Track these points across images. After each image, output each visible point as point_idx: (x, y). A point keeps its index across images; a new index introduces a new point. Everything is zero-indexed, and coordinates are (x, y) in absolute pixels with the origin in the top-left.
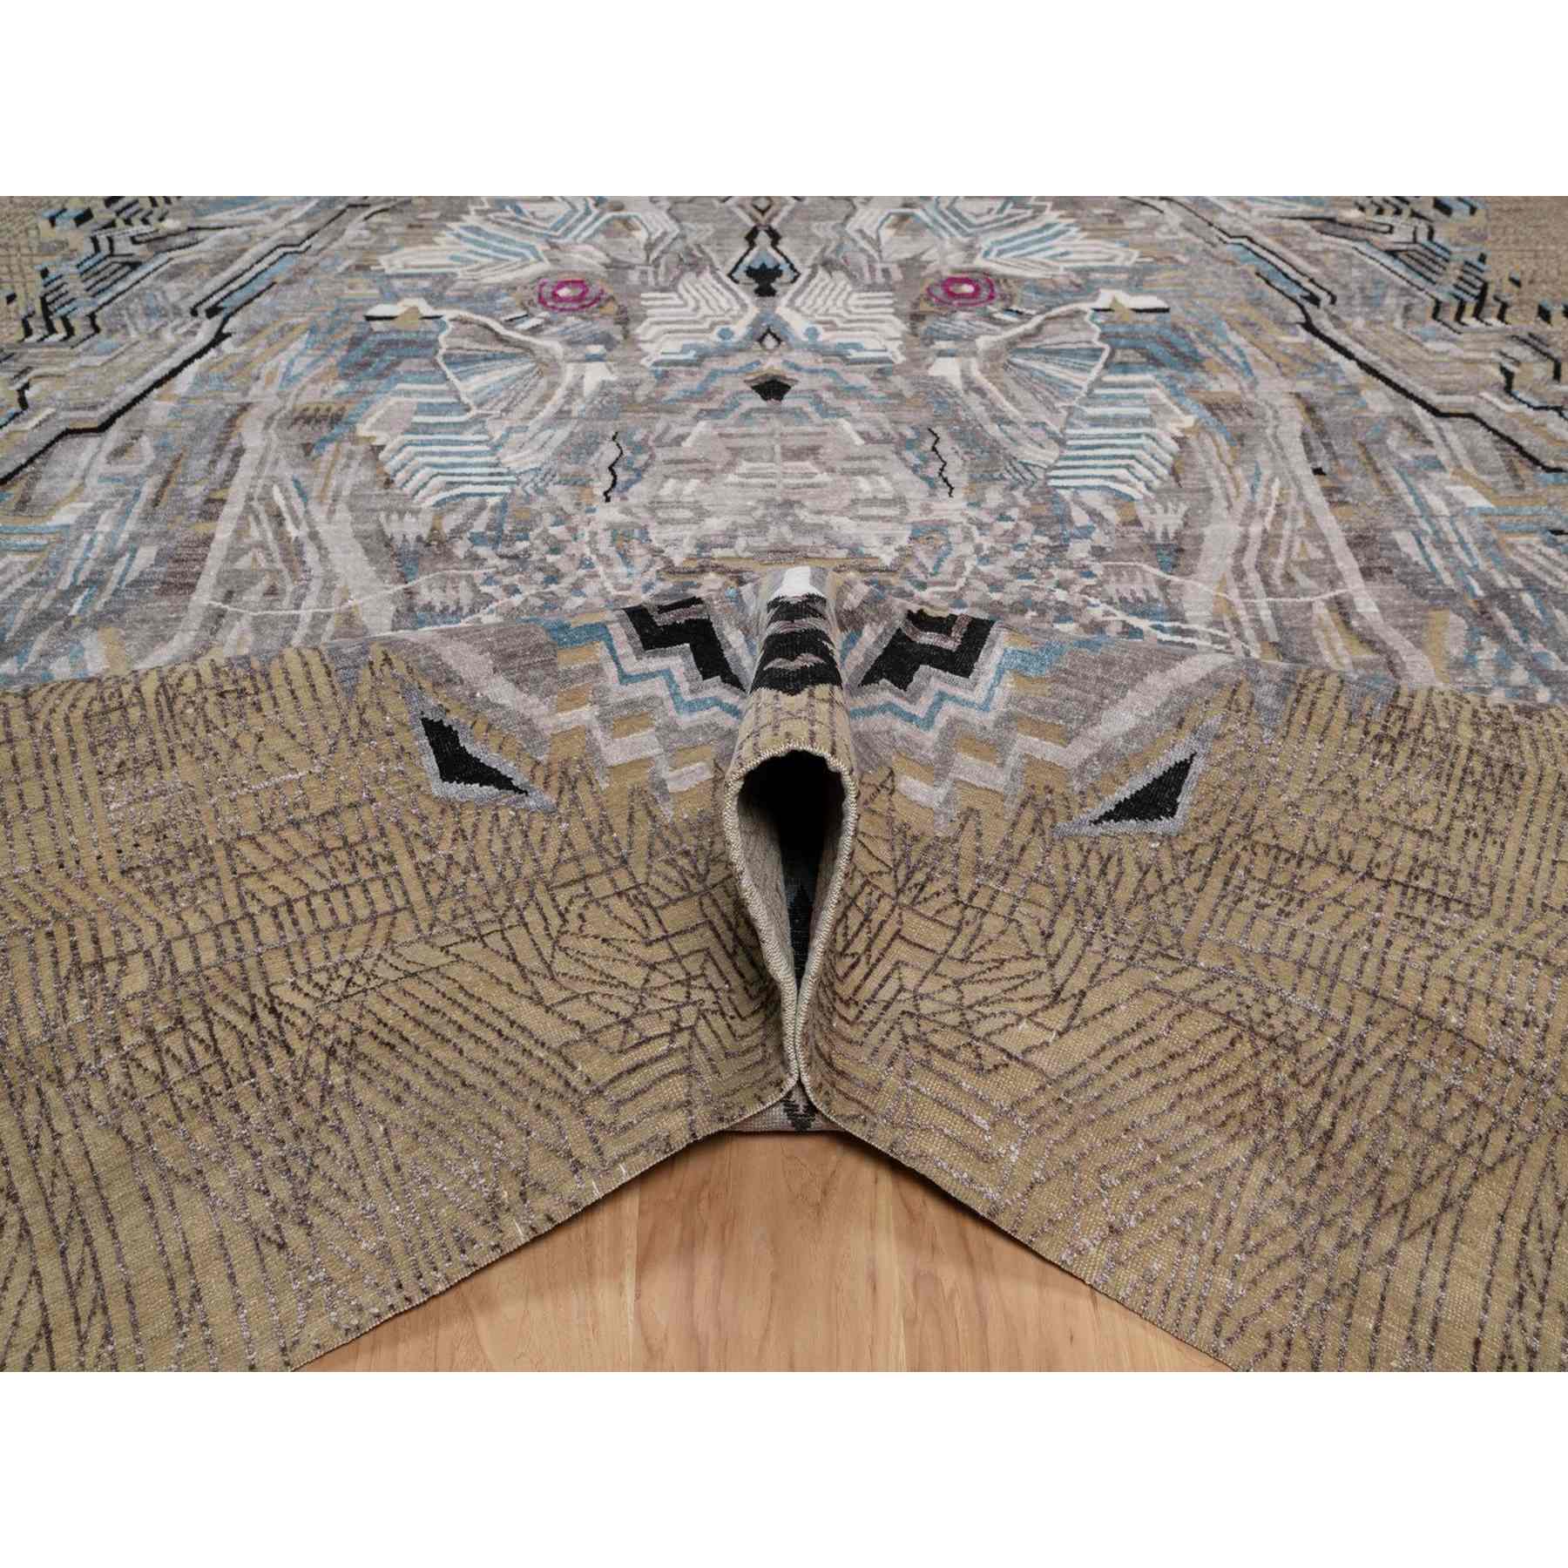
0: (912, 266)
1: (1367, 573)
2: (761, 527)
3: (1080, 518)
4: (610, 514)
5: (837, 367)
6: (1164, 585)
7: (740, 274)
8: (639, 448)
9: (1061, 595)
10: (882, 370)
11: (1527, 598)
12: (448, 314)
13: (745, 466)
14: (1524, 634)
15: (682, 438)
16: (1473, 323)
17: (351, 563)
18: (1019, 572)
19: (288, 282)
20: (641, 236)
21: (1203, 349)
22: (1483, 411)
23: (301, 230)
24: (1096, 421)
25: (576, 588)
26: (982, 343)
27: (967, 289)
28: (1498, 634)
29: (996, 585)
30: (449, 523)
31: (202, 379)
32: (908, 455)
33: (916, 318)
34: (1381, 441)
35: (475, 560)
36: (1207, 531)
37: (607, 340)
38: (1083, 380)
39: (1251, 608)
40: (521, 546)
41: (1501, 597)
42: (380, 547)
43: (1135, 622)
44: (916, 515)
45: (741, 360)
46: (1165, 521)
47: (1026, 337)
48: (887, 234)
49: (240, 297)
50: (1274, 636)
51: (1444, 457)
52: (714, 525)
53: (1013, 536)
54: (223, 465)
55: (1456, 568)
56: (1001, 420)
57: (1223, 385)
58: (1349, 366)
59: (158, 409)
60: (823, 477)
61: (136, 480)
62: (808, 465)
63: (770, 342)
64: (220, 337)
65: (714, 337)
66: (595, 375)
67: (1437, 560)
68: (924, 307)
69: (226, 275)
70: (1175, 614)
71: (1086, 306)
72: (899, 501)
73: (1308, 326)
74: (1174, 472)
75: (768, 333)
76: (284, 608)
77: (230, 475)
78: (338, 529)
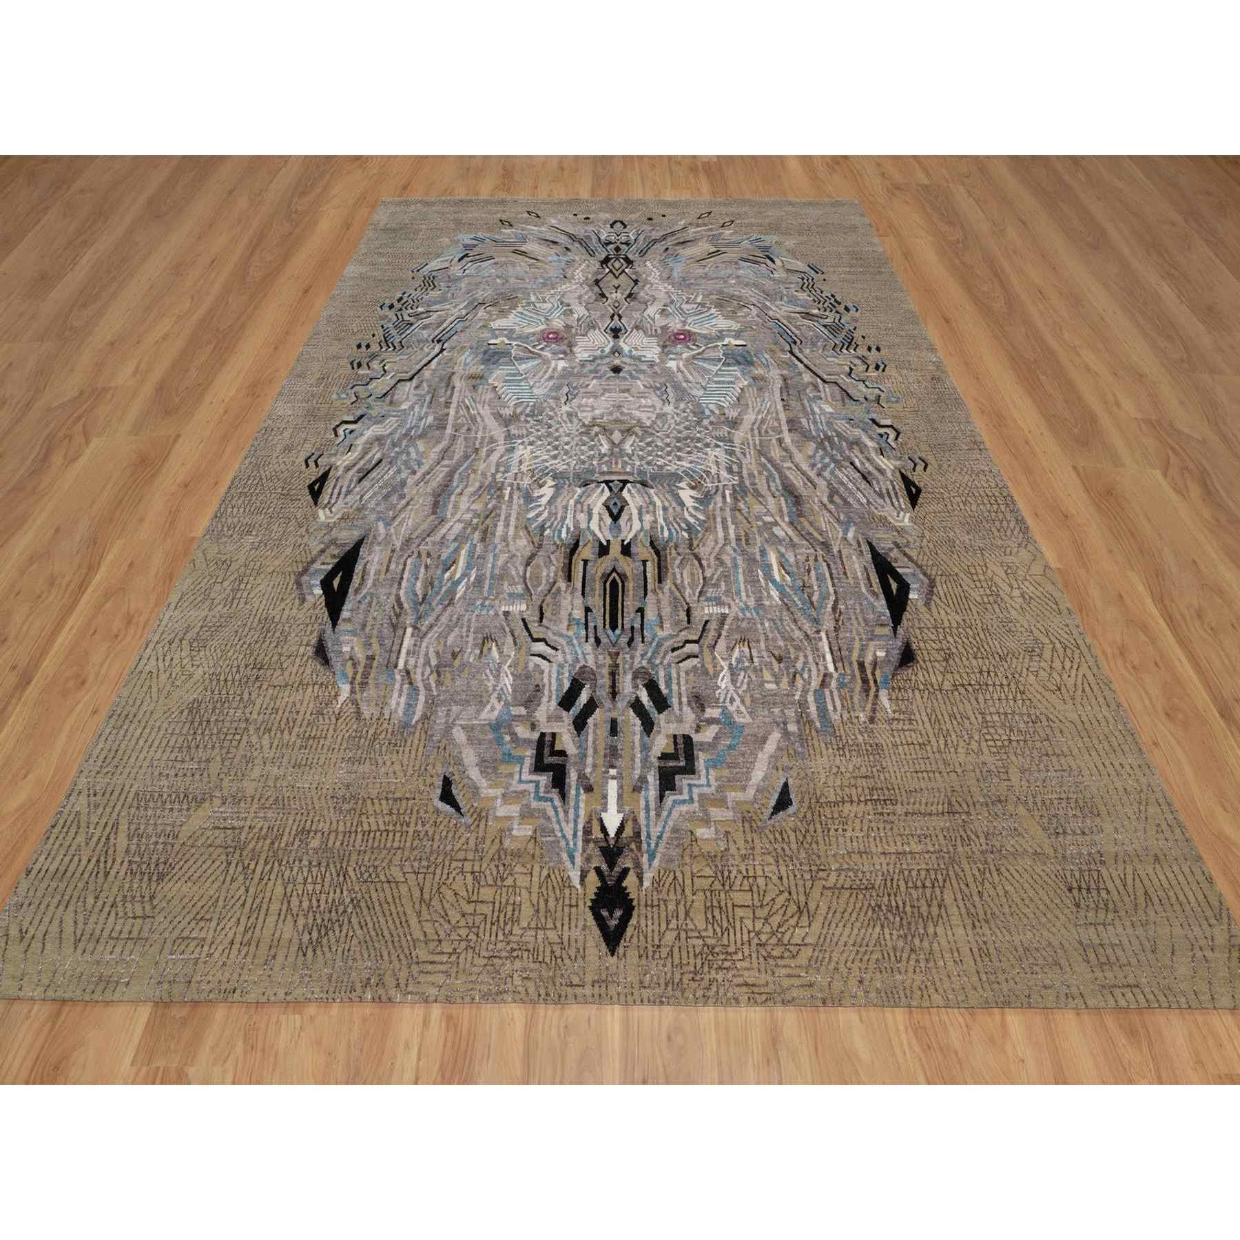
0: (664, 328)
1: (790, 431)
2: (611, 413)
3: (707, 412)
4: (566, 408)
5: (637, 363)
6: (729, 433)
7: (608, 330)
8: (575, 388)
9: (698, 435)
10: (652, 364)
11: (836, 439)
12: (514, 343)
13: (608, 395)
14: (832, 449)
15: (588, 385)
16: (844, 351)
17: (491, 422)
18: (687, 428)
19: (462, 331)
20: (576, 316)
21: (755, 359)
22: (840, 381)
23: (464, 312)
24: (716, 382)
25: (557, 430)
26: (684, 356)
27: (682, 337)
28: (824, 449)
29: (680, 432)
30: (519, 411)
31: (439, 364)
32: (658, 393)
33: (664, 347)
34: (805, 390)
35: (527, 422)
36: (745, 417)
37: (564, 353)
38: (715, 369)
39: (753, 440)
40: (540, 417)
41: (829, 439)
42: (498, 416)
43: (719, 443)
44: (658, 411)
45: (607, 360)
46: (733, 414)
47: (698, 354)
48: (657, 316)
49: (447, 336)
50: (758, 448)
51: (823, 396)
52: (597, 412)
53: (686, 419)
54: (449, 392)
55: (818, 430)
56: (688, 381)
57: (759, 371)
58: (801, 365)
59: (427, 373)
60: (631, 399)
61: (424, 396)
62: (626, 395)
63: (617, 355)
64: (442, 350)
65: (599, 352)
66: (562, 364)
67: (812, 427)
68: (668, 343)
69: (442, 328)
70: (731, 441)
71: (720, 344)
72: (653, 406)
73: (791, 352)
74: (738, 399)
75: (616, 351)
76: (473, 434)
77: (452, 395)
78: (486, 411)
